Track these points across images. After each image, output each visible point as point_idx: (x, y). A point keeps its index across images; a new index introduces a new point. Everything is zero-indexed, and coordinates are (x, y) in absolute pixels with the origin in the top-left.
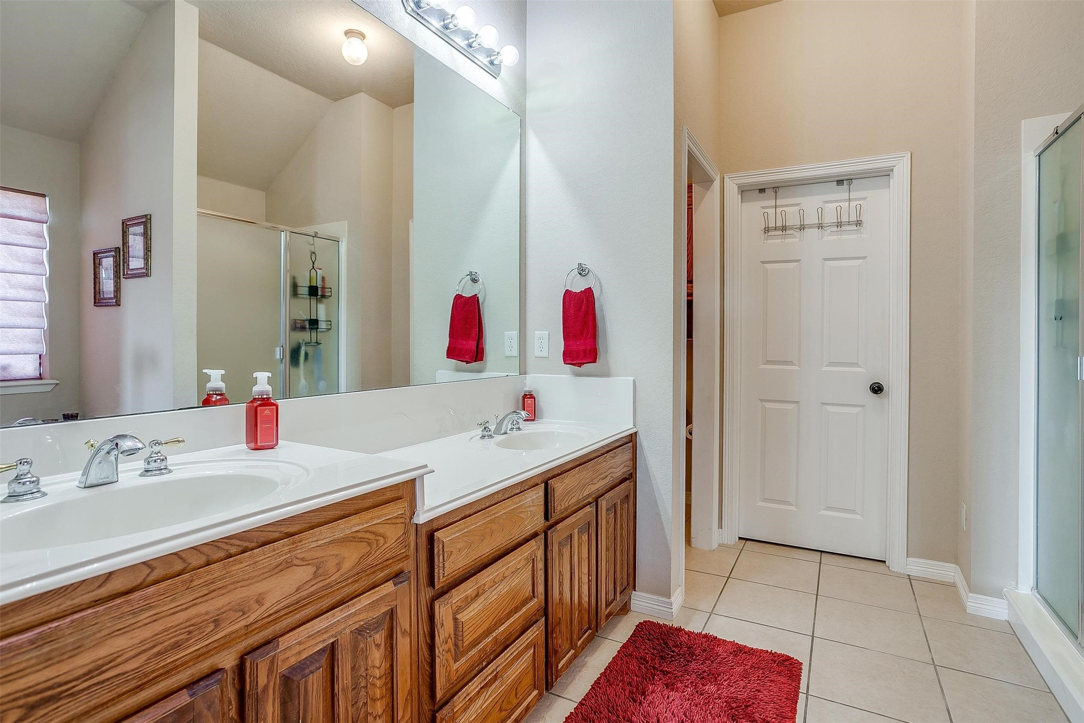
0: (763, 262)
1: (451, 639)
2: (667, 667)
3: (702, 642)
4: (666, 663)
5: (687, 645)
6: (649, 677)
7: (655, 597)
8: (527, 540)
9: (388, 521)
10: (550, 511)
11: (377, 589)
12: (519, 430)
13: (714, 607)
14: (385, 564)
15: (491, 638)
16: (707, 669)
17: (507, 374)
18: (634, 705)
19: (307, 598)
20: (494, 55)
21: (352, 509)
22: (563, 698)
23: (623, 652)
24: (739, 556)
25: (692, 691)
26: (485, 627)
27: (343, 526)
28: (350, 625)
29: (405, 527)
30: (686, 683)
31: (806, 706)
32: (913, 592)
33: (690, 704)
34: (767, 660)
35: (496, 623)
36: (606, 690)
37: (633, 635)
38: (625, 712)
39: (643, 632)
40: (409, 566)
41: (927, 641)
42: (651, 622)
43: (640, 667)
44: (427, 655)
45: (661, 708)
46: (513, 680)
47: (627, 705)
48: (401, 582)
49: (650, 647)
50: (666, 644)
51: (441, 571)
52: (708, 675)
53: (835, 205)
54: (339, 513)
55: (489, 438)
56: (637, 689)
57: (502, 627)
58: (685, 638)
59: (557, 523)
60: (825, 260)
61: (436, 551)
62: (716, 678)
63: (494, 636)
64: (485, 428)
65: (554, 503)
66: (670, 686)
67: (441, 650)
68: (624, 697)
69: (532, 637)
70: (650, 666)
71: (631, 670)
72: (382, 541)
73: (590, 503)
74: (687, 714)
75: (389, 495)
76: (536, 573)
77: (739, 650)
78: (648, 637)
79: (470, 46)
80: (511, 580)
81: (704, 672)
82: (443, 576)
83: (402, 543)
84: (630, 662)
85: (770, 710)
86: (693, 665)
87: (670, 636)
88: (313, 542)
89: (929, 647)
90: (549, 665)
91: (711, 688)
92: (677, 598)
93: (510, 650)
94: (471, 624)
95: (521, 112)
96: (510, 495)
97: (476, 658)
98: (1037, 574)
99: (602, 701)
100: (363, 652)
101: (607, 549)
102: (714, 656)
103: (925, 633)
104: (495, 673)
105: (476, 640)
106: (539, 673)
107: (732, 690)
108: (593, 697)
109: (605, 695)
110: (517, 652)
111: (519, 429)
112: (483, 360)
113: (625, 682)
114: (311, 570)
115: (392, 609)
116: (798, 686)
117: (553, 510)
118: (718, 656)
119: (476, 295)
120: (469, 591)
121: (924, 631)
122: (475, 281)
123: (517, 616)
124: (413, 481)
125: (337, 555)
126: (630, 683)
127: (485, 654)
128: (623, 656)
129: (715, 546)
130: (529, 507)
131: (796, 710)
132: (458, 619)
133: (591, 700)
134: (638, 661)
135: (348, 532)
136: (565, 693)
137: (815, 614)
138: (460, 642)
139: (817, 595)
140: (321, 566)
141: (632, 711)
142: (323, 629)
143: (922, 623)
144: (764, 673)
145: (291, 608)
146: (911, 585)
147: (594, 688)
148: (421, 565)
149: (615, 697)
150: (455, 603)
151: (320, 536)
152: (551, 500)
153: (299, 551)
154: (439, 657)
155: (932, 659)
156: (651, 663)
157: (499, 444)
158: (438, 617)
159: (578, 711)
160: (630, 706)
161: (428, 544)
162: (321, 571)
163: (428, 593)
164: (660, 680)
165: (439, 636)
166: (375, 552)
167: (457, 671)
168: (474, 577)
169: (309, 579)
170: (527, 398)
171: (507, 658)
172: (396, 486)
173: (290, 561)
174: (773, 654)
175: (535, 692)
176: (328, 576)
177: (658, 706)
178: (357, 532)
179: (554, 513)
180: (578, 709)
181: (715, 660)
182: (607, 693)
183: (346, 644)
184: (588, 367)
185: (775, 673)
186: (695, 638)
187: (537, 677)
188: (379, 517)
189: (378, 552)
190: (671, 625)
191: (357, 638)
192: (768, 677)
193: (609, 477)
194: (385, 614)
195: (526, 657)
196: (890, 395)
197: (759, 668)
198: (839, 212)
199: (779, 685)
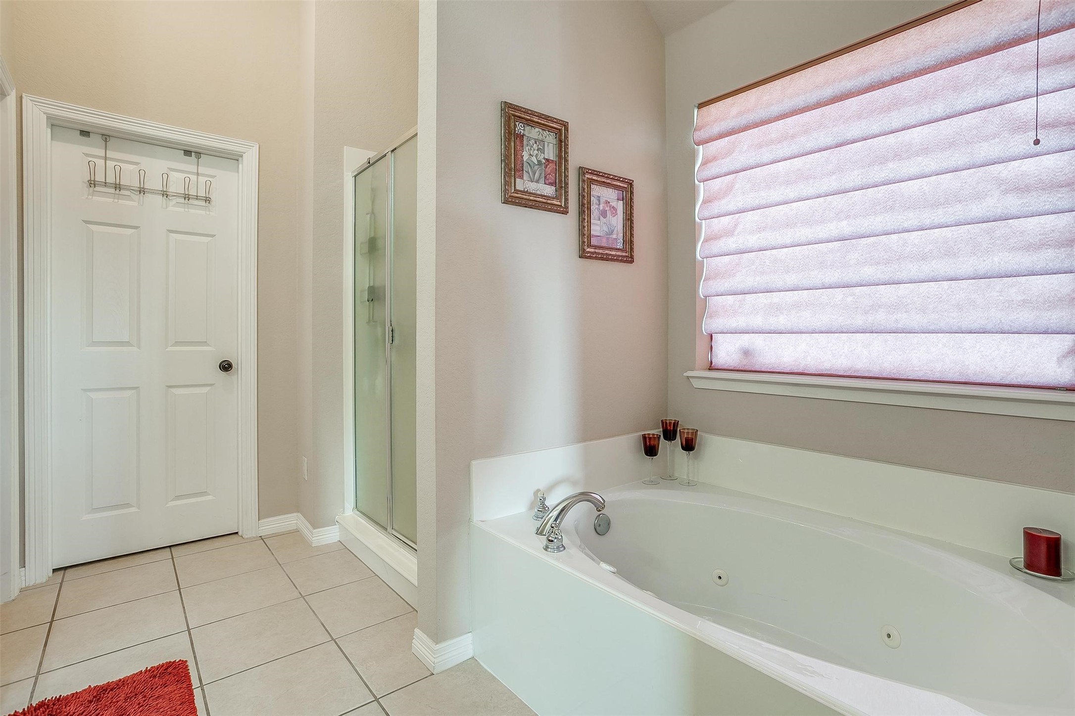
0: (87, 222)
24: (60, 590)
31: (204, 697)
32: (269, 548)
34: (144, 680)
41: (292, 581)
53: (181, 175)
77: (102, 692)
89: (294, 585)
98: (356, 497)
103: (288, 577)
116: (190, 685)
121: (287, 575)
129: (17, 592)
137: (184, 608)
139: (179, 589)
143: (283, 569)
144: (145, 697)
146: (265, 543)
155: (300, 593)
174: (150, 670)
185: (159, 687)
192: (152, 697)
196: (239, 372)
197: (136, 695)
198: (187, 184)
199: (167, 697)
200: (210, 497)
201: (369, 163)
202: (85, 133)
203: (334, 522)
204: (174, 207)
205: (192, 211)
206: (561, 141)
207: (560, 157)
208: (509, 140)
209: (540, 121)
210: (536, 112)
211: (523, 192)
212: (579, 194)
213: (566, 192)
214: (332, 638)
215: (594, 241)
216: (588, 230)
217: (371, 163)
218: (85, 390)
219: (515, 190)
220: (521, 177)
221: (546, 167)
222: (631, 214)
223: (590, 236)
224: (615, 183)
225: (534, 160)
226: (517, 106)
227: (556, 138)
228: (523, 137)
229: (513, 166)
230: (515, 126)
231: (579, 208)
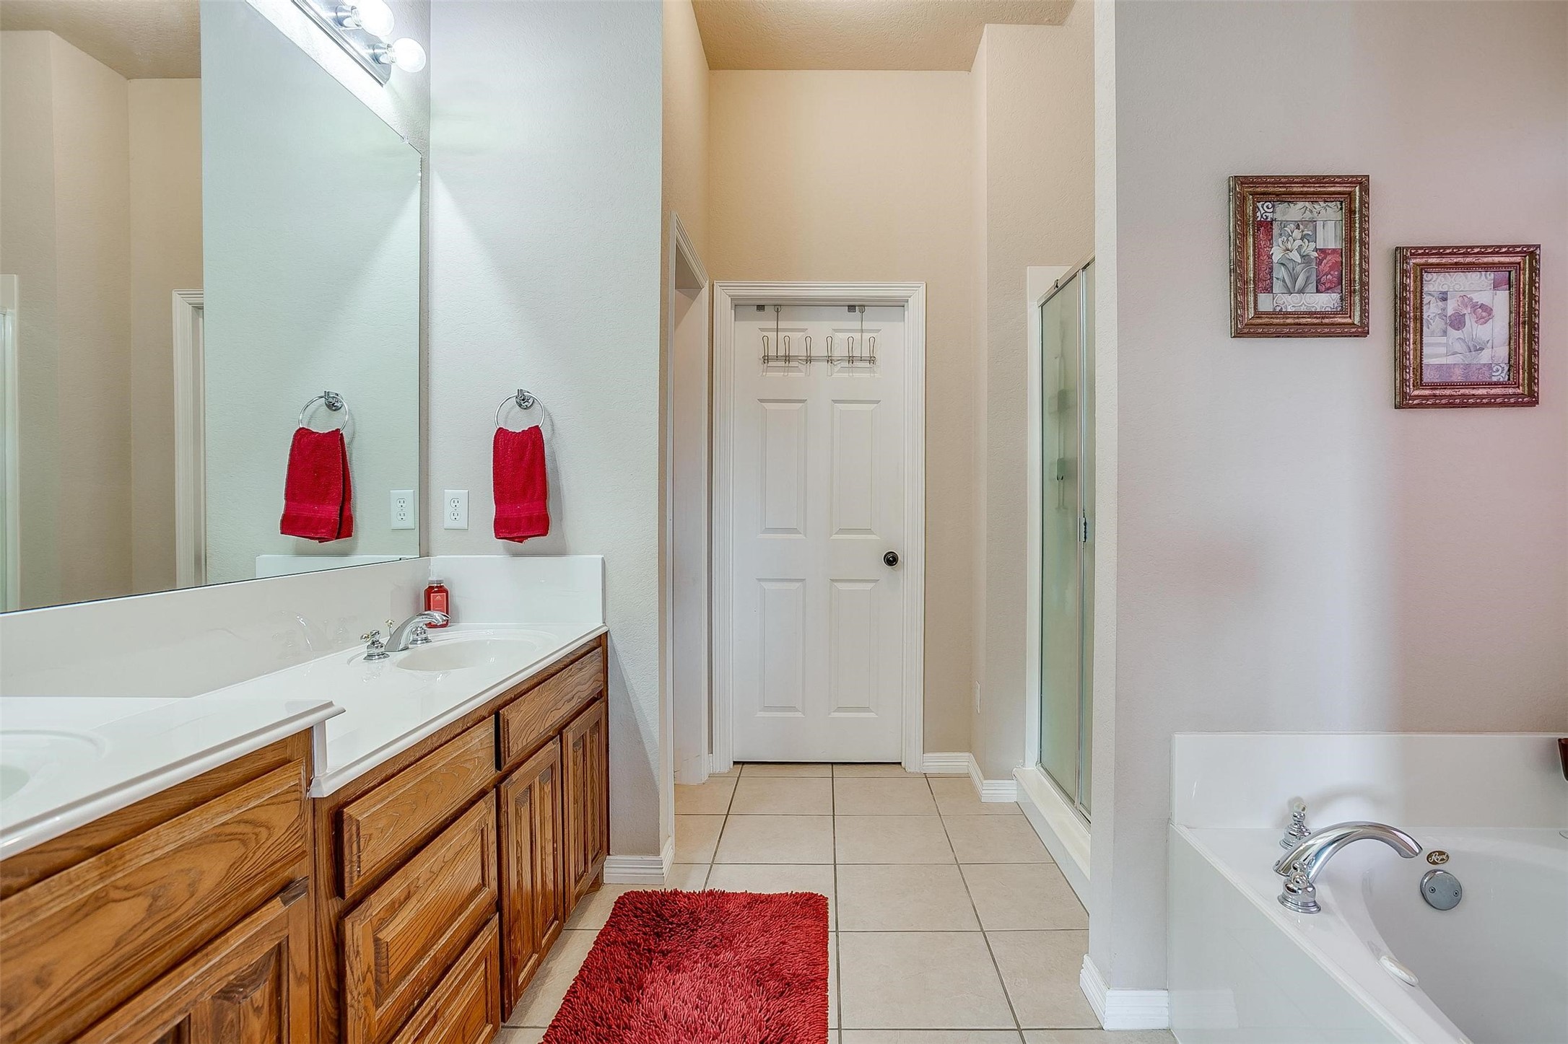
0: (761, 401)
1: (371, 973)
2: (666, 945)
3: (707, 902)
4: (665, 940)
5: (688, 910)
6: (645, 964)
7: (638, 858)
8: (472, 803)
9: (274, 800)
10: (503, 754)
11: (255, 916)
12: (427, 642)
13: (715, 856)
14: (269, 871)
15: (428, 960)
16: (718, 934)
17: (401, 557)
18: (629, 1006)
19: (135, 955)
20: (381, 48)
21: (209, 787)
22: (523, 1027)
23: (603, 941)
24: (736, 785)
25: (704, 966)
26: (418, 945)
27: (198, 819)
28: (211, 986)
29: (301, 805)
30: (694, 958)
31: (838, 944)
32: (931, 790)
33: (704, 983)
34: (788, 904)
35: (434, 936)
36: (588, 998)
37: (614, 915)
38: (619, 1018)
39: (627, 907)
40: (302, 870)
41: (949, 841)
42: (635, 893)
43: (629, 954)
44: (331, 1009)
45: (667, 999)
46: (459, 1017)
47: (621, 1008)
48: (294, 897)
49: (639, 925)
50: (660, 915)
51: (355, 868)
52: (721, 941)
53: (845, 336)
54: (185, 798)
55: (379, 658)
56: (631, 984)
57: (442, 938)
58: (685, 903)
59: (511, 772)
60: (835, 401)
61: (346, 837)
62: (731, 942)
63: (433, 954)
64: (373, 643)
65: (509, 743)
66: (674, 968)
67: (355, 993)
68: (615, 999)
69: (483, 946)
70: (644, 949)
71: (618, 962)
72: (264, 833)
73: (552, 738)
74: (702, 995)
75: (270, 758)
76: (486, 849)
77: (754, 901)
78: (634, 913)
79: (340, 22)
80: (453, 865)
81: (714, 939)
82: (359, 876)
83: (297, 832)
84: (615, 951)
85: (799, 962)
86: (700, 934)
87: (664, 905)
88: (145, 854)
89: (952, 846)
90: (506, 983)
91: (727, 955)
92: (667, 853)
93: (454, 972)
94: (399, 944)
95: (421, 145)
96: (448, 738)
97: (408, 995)
98: (1041, 747)
99: (584, 1014)
100: (233, 1026)
101: (576, 802)
102: (724, 915)
103: (946, 834)
104: (434, 1011)
105: (407, 967)
106: (494, 997)
107: (752, 950)
108: (569, 1013)
109: (586, 1004)
110: (464, 972)
111: (426, 640)
112: (351, 536)
113: (612, 979)
114: (143, 903)
115: (279, 945)
116: (826, 925)
117: (507, 753)
118: (730, 914)
119: (338, 430)
120: (397, 892)
121: (946, 830)
122: (332, 406)
123: (462, 918)
124: (309, 731)
125: (190, 870)
126: (619, 979)
127: (420, 986)
128: (604, 946)
129: (707, 778)
130: (478, 751)
131: (827, 953)
132: (380, 940)
133: (568, 1017)
134: (627, 947)
135: (207, 827)
136: (525, 1020)
137: (834, 837)
138: (384, 975)
139: (834, 815)
140: (161, 893)
141: (629, 1015)
142: (163, 1003)
143: (943, 822)
144: (787, 921)
145: (104, 980)
146: (929, 782)
147: (569, 1001)
148: (321, 863)
149: (601, 1003)
150: (376, 915)
151: (156, 843)
152: (504, 738)
153: (120, 875)
154: (352, 1006)
155: (956, 858)
156: (644, 946)
157: (403, 665)
158: (351, 942)
159: (551, 1038)
160: (625, 1009)
161: (332, 828)
162: (161, 902)
163: (335, 905)
164: (660, 963)
165: (352, 972)
166: (254, 853)
167: (380, 1020)
168: (402, 869)
169: (139, 920)
170: (433, 593)
171: (450, 985)
172: (283, 743)
173: (103, 894)
174: (794, 895)
175: (489, 1028)
176: (173, 909)
177: (662, 997)
178: (223, 824)
179: (509, 756)
180: (549, 1036)
181: (727, 919)
182: (589, 1001)
183: (204, 1020)
184: (532, 542)
185: (799, 916)
186: (697, 900)
187: (490, 1005)
188: (258, 796)
189: (259, 854)
190: (663, 891)
191: (221, 1005)
192: (792, 924)
193: (575, 699)
194: (269, 954)
195: (476, 978)
196: (905, 567)
197: (780, 916)
198: (850, 344)
199: (805, 930)
200: (872, 715)
201: (1057, 286)
202: (761, 308)
203: (1010, 776)
204: (840, 374)
205: (857, 375)
206: (1351, 212)
207: (1350, 240)
208: (1244, 235)
209: (1306, 189)
210: (1297, 177)
211: (1274, 314)
212: (1396, 296)
213: (1365, 301)
214: (982, 929)
215: (1428, 377)
216: (1415, 358)
217: (1059, 286)
218: (759, 580)
219: (1255, 314)
220: (1269, 290)
221: (1319, 263)
222: (1533, 312)
223: (1420, 368)
224: (1486, 260)
225: (1295, 256)
226: (1257, 177)
227: (1341, 209)
228: (1272, 224)
229: (1252, 276)
230: (1255, 209)
231: (1395, 321)
